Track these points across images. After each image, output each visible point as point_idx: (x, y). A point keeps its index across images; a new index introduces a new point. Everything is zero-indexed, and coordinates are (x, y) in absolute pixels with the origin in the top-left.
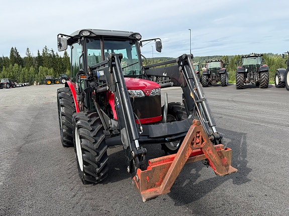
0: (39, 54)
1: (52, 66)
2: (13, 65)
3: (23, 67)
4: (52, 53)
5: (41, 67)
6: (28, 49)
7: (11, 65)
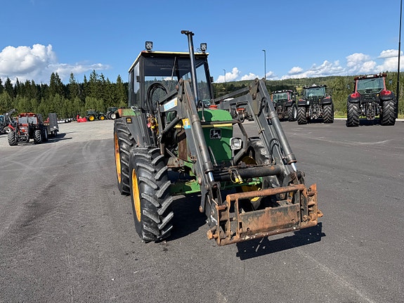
0: (85, 80)
1: (101, 97)
2: (54, 96)
3: (65, 97)
4: (102, 80)
5: (88, 97)
6: (72, 74)
7: (51, 96)
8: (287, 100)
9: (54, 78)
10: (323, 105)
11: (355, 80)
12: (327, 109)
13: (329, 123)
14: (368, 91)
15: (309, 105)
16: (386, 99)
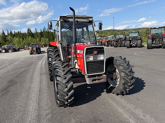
0: (41, 31)
1: (48, 37)
2: (29, 37)
3: (33, 38)
4: (48, 30)
5: (42, 38)
6: (36, 29)
7: (28, 37)
8: (122, 38)
9: (29, 30)
10: (137, 40)
11: (151, 29)
12: (139, 42)
13: (140, 47)
14: (156, 34)
15: (131, 40)
16: (164, 37)
